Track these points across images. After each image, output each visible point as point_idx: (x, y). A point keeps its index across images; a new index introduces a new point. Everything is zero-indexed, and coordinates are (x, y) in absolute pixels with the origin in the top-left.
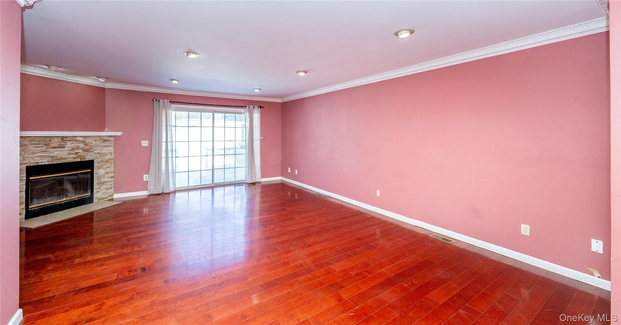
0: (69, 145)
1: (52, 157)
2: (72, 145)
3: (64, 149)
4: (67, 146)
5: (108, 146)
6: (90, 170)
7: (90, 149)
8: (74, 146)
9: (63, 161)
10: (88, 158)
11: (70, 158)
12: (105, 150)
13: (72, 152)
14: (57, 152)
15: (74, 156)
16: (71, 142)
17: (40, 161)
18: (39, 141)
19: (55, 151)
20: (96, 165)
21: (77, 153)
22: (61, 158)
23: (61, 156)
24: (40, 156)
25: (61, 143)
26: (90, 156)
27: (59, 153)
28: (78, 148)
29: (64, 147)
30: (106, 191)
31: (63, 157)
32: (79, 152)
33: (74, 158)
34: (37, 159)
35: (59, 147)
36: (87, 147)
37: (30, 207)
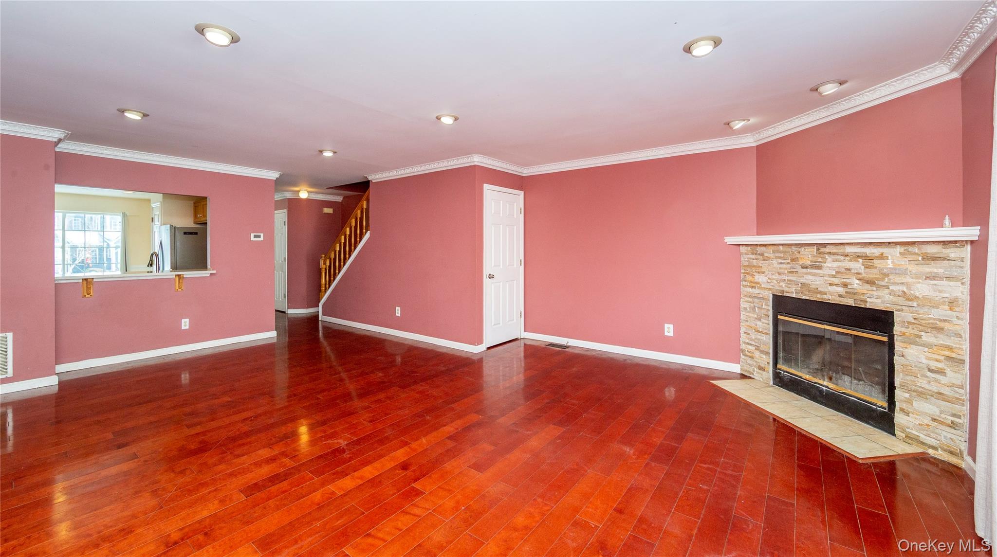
1: (802, 285)
2: (835, 265)
3: (821, 271)
6: (886, 339)
7: (878, 280)
8: (839, 267)
10: (876, 300)
11: (831, 294)
13: (836, 281)
14: (810, 277)
15: (841, 289)
16: (832, 256)
20: (896, 327)
21: (845, 285)
22: (817, 291)
23: (817, 287)
25: (815, 259)
26: (878, 297)
27: (813, 278)
28: (847, 272)
31: (819, 289)
33: (840, 296)
34: (782, 284)
35: (812, 267)
36: (872, 274)
37: (779, 367)
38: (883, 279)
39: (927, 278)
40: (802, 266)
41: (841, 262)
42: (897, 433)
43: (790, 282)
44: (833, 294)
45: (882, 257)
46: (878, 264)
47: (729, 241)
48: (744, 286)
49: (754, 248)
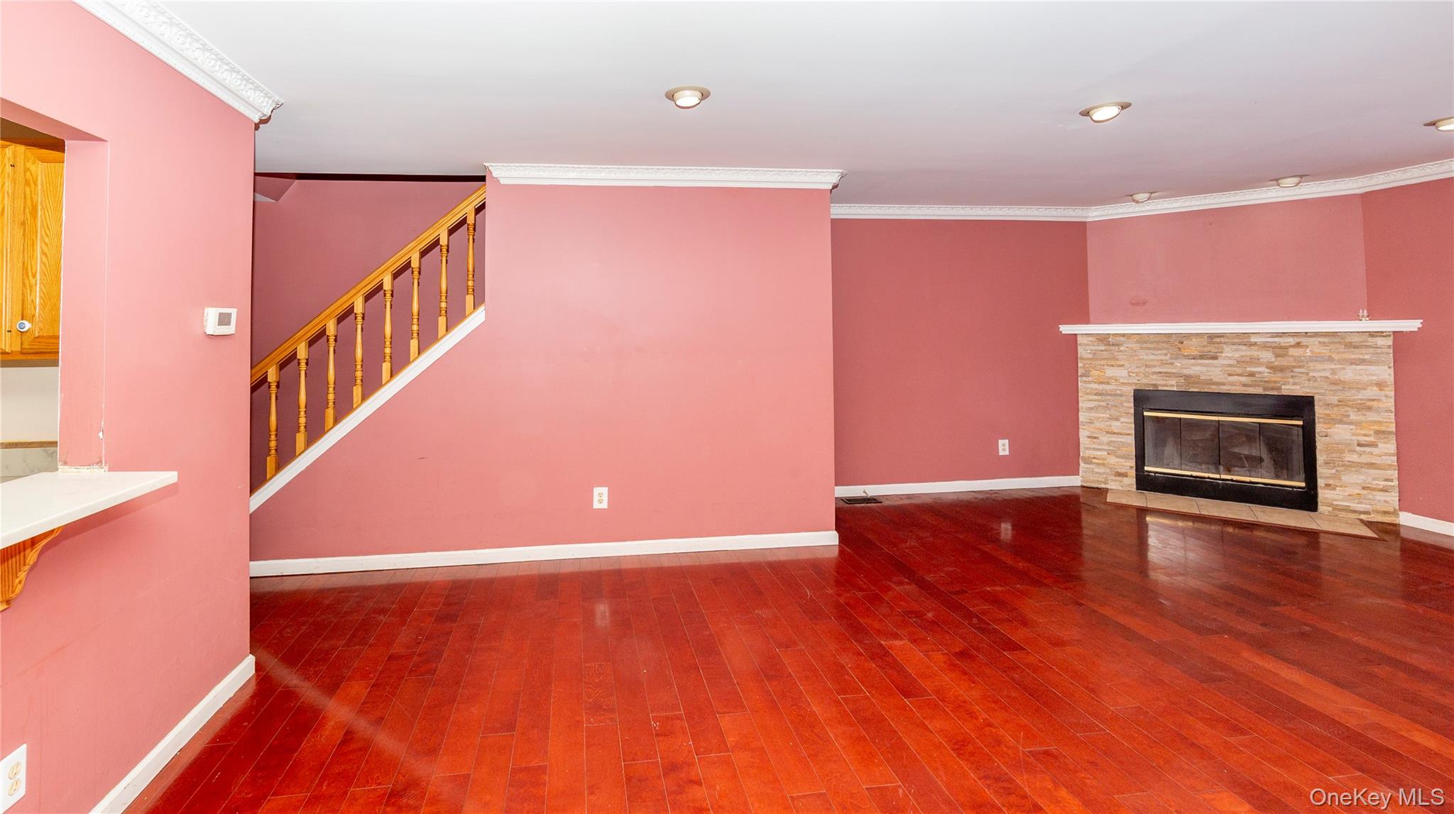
0: (1230, 354)
1: (1187, 377)
2: (1237, 355)
3: (1216, 362)
4: (1223, 355)
6: (1301, 423)
7: (1294, 367)
8: (1242, 356)
9: (1215, 389)
10: (1293, 389)
11: (1232, 384)
12: (1351, 373)
13: (1239, 371)
14: (1199, 368)
15: (1243, 379)
16: (1234, 347)
17: (1159, 382)
18: (1158, 342)
19: (1193, 365)
20: (1319, 410)
21: (1252, 374)
22: (1211, 383)
23: (1210, 378)
24: (1160, 373)
25: (1206, 349)
26: (1295, 384)
27: (1204, 369)
28: (1254, 361)
29: (1215, 358)
30: (1363, 492)
32: (1260, 373)
34: (1154, 377)
35: (1202, 357)
36: (1284, 362)
37: (1146, 468)
38: (1300, 367)
39: (1351, 364)
40: (1188, 357)
41: (1245, 352)
42: (1321, 508)
43: (1168, 374)
46: (1292, 352)
47: (1066, 329)
48: (1085, 382)
49: (1103, 339)
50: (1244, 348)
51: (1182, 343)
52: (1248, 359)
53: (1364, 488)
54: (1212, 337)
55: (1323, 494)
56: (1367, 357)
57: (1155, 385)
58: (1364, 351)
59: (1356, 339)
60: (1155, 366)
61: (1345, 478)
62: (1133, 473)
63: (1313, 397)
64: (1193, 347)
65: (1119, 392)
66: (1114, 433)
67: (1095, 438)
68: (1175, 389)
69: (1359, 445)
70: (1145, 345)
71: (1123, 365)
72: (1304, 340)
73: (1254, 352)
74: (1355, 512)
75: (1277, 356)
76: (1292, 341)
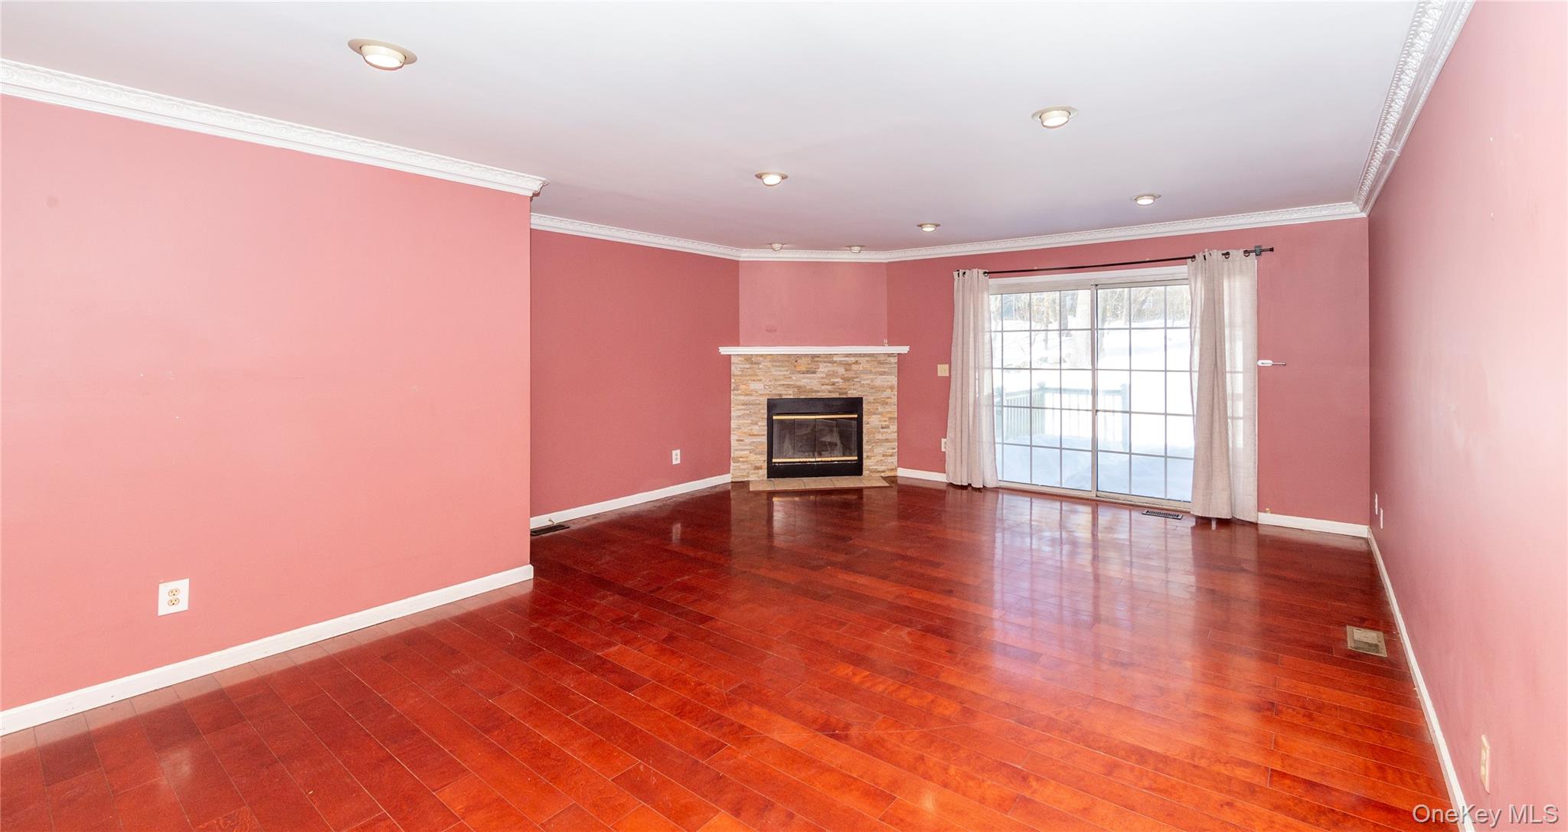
0: (823, 369)
1: (799, 387)
2: (826, 370)
3: (814, 375)
4: (819, 370)
5: (883, 373)
6: (856, 416)
7: (854, 378)
8: (829, 371)
9: (814, 396)
10: (853, 393)
11: (823, 391)
12: (879, 381)
13: (827, 381)
14: (806, 380)
15: (829, 387)
16: (825, 364)
17: (783, 392)
18: (783, 361)
19: (804, 378)
20: (865, 406)
21: (833, 384)
22: (812, 391)
23: (812, 387)
24: (783, 385)
25: (811, 366)
26: (854, 389)
27: (809, 381)
28: (834, 374)
29: (814, 373)
30: (883, 458)
31: (815, 389)
32: (837, 382)
33: (830, 392)
34: (780, 388)
35: (808, 372)
36: (850, 374)
37: (774, 460)
38: (857, 378)
39: (881, 375)
40: (799, 372)
41: (831, 368)
42: (865, 473)
43: (788, 386)
44: (825, 392)
45: (856, 363)
46: (854, 367)
47: (724, 350)
48: (735, 395)
49: (748, 359)
50: (830, 365)
51: (796, 361)
52: (832, 373)
53: (884, 456)
54: (814, 356)
55: (866, 463)
56: (886, 370)
57: (780, 395)
58: (886, 366)
59: (882, 358)
60: (780, 380)
61: (875, 450)
62: (765, 465)
63: (862, 398)
64: (803, 365)
65: (758, 402)
66: (754, 435)
67: (742, 441)
68: (792, 397)
69: (882, 428)
70: (775, 364)
71: (760, 380)
72: (860, 359)
73: (835, 368)
74: (879, 472)
75: (846, 370)
76: (853, 359)
